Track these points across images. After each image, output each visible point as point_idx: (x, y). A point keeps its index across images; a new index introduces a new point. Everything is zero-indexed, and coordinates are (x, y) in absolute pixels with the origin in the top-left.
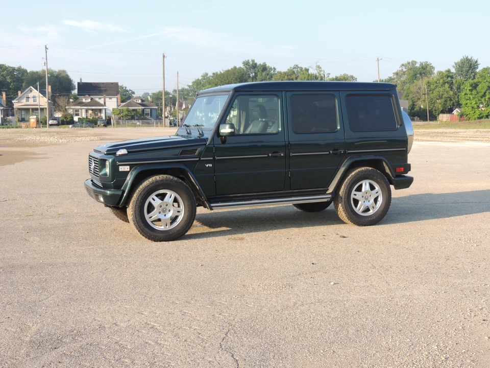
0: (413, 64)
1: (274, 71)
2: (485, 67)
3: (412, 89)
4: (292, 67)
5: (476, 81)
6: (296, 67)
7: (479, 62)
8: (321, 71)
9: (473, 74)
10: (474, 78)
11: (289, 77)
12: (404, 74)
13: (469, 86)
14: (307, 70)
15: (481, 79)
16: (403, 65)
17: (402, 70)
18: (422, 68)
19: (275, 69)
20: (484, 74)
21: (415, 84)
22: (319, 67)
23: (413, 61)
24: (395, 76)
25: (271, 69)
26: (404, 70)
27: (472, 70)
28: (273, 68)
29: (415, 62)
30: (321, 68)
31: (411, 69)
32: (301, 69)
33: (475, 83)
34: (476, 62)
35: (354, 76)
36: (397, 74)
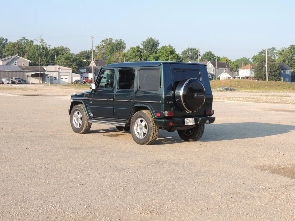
0: (110, 40)
1: (6, 41)
2: (164, 46)
3: (112, 59)
4: (21, 39)
5: (157, 55)
6: (24, 39)
7: (159, 42)
8: (43, 43)
9: (155, 50)
10: (156, 53)
11: (20, 46)
12: (104, 48)
13: (153, 58)
14: (32, 42)
15: (161, 54)
16: (103, 41)
17: (102, 44)
18: (118, 44)
19: (7, 40)
20: (163, 50)
21: (114, 56)
22: (42, 40)
23: (110, 38)
24: (97, 49)
25: (3, 39)
26: (104, 44)
27: (155, 47)
28: (5, 39)
29: (112, 39)
30: (43, 41)
31: (109, 44)
32: (28, 40)
33: (157, 57)
34: (157, 42)
35: (68, 48)
36: (98, 47)
